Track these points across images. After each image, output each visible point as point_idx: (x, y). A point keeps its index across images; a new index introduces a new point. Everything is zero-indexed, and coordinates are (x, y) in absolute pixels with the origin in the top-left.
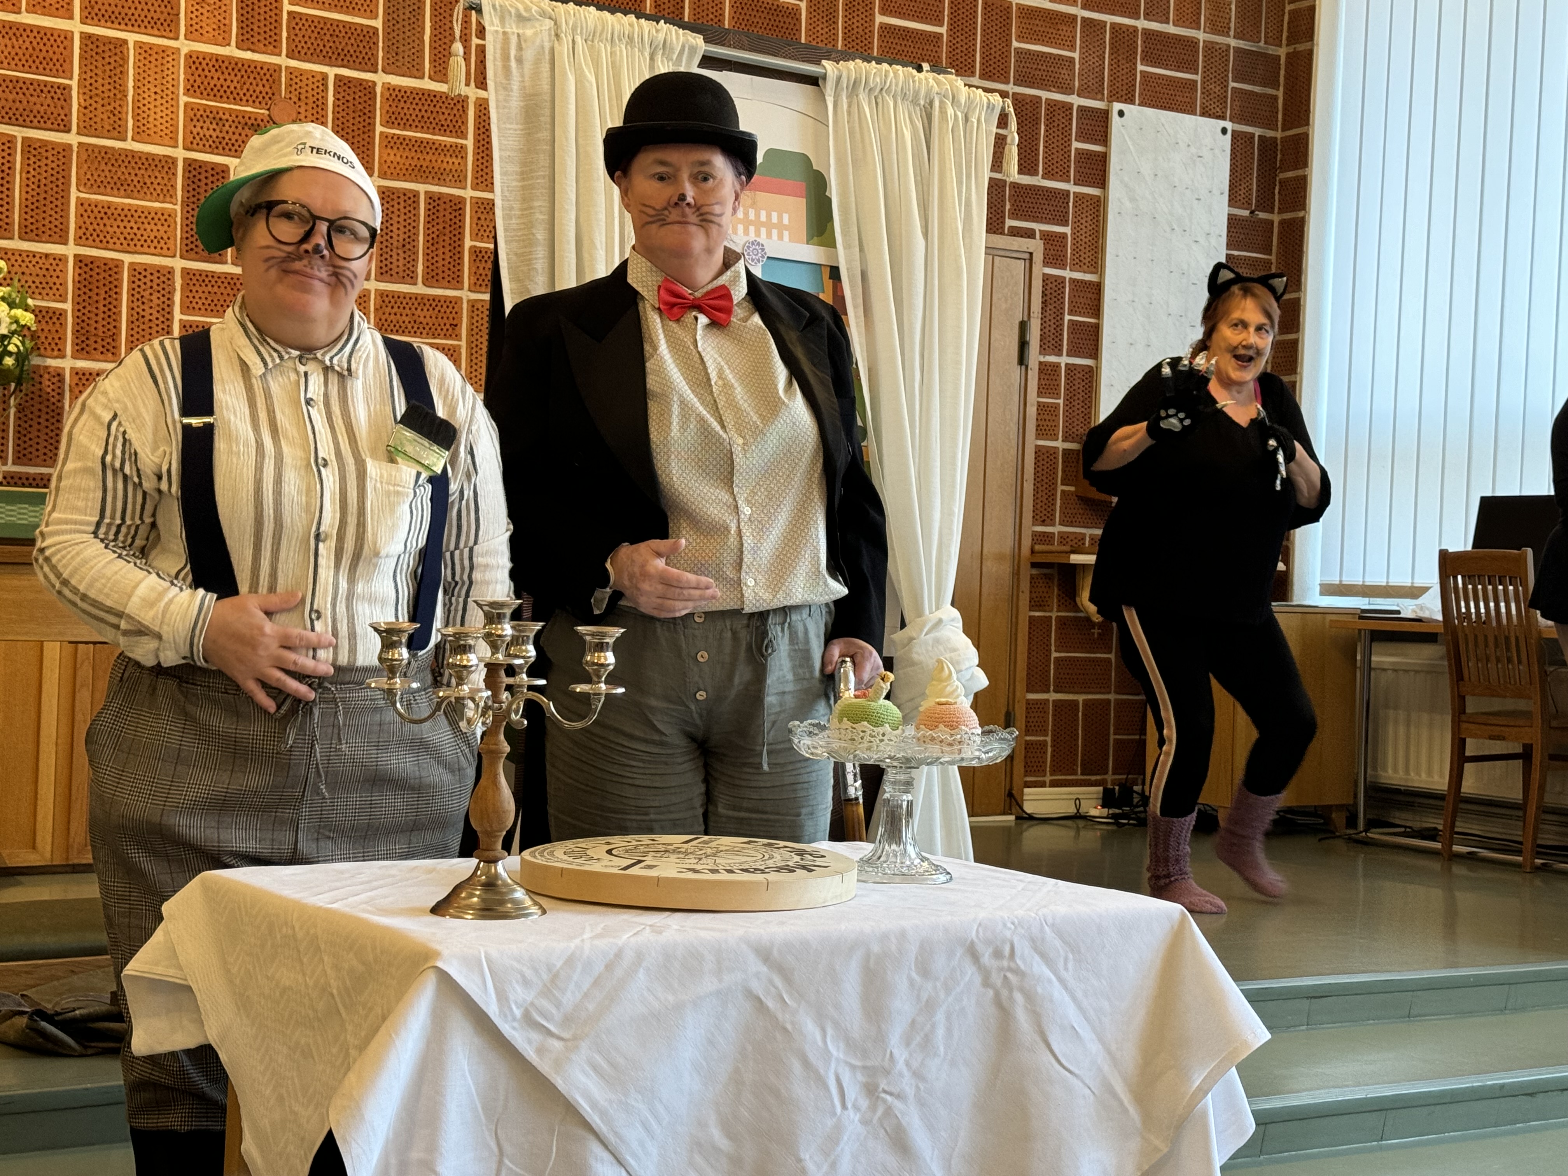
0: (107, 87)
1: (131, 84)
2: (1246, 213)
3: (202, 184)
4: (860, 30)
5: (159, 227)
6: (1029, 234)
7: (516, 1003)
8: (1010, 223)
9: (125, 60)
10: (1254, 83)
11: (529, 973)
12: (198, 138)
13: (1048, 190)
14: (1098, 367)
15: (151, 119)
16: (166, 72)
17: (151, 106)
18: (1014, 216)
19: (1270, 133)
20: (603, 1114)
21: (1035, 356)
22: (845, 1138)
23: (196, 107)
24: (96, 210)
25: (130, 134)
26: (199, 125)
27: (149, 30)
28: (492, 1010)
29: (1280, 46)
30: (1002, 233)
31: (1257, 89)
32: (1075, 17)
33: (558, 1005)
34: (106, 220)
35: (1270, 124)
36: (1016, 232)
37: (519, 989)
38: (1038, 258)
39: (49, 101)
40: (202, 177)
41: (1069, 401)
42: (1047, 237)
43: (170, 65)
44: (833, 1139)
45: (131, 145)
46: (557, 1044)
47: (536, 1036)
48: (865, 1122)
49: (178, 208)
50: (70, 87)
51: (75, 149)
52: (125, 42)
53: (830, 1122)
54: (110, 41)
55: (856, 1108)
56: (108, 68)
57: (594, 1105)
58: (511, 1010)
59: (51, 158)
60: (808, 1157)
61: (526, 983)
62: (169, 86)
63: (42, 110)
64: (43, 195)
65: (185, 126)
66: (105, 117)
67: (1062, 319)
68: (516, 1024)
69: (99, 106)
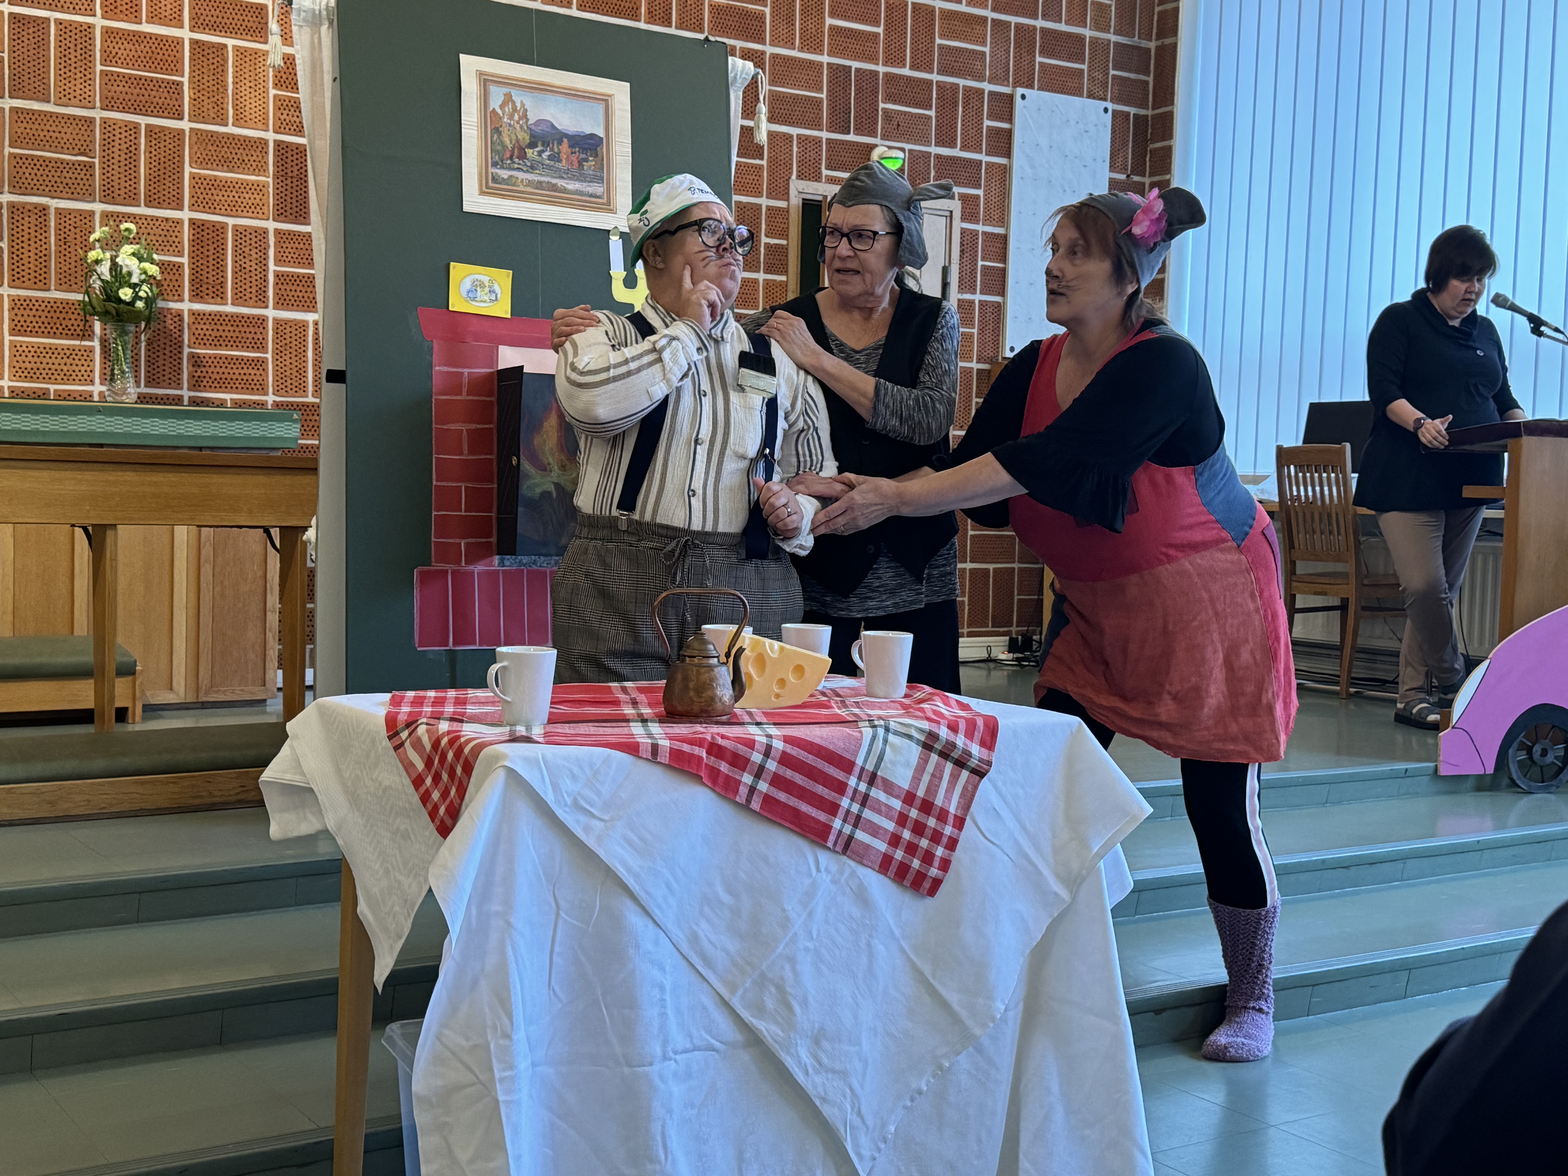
0: (212, 82)
1: (230, 80)
2: (1123, 177)
3: (289, 161)
4: (813, 31)
5: (256, 195)
7: (567, 792)
9: (226, 60)
10: (1130, 71)
11: (576, 770)
12: (284, 123)
13: (965, 159)
14: (1005, 301)
15: (247, 109)
16: (259, 70)
17: (247, 98)
19: (1142, 112)
20: (636, 876)
21: (954, 295)
22: (820, 894)
23: (283, 98)
24: (205, 183)
25: (231, 120)
26: (285, 112)
27: (244, 36)
28: (549, 798)
29: (1151, 40)
31: (1131, 76)
32: (985, 19)
33: (599, 794)
34: (213, 191)
35: (1143, 104)
37: (568, 782)
38: (957, 215)
39: (166, 94)
40: (289, 155)
41: (982, 330)
42: (964, 198)
43: (261, 65)
44: (810, 895)
45: (231, 129)
46: (599, 825)
47: (583, 819)
48: (834, 882)
49: (270, 180)
50: (182, 83)
51: (187, 133)
52: (225, 46)
53: (808, 881)
54: (213, 45)
55: (827, 871)
56: (212, 67)
57: (629, 870)
58: (563, 797)
59: (168, 141)
60: (790, 908)
61: (574, 777)
62: (261, 81)
63: (160, 102)
64: (163, 171)
65: (274, 114)
66: (210, 107)
67: (976, 264)
68: (567, 809)
69: (205, 98)
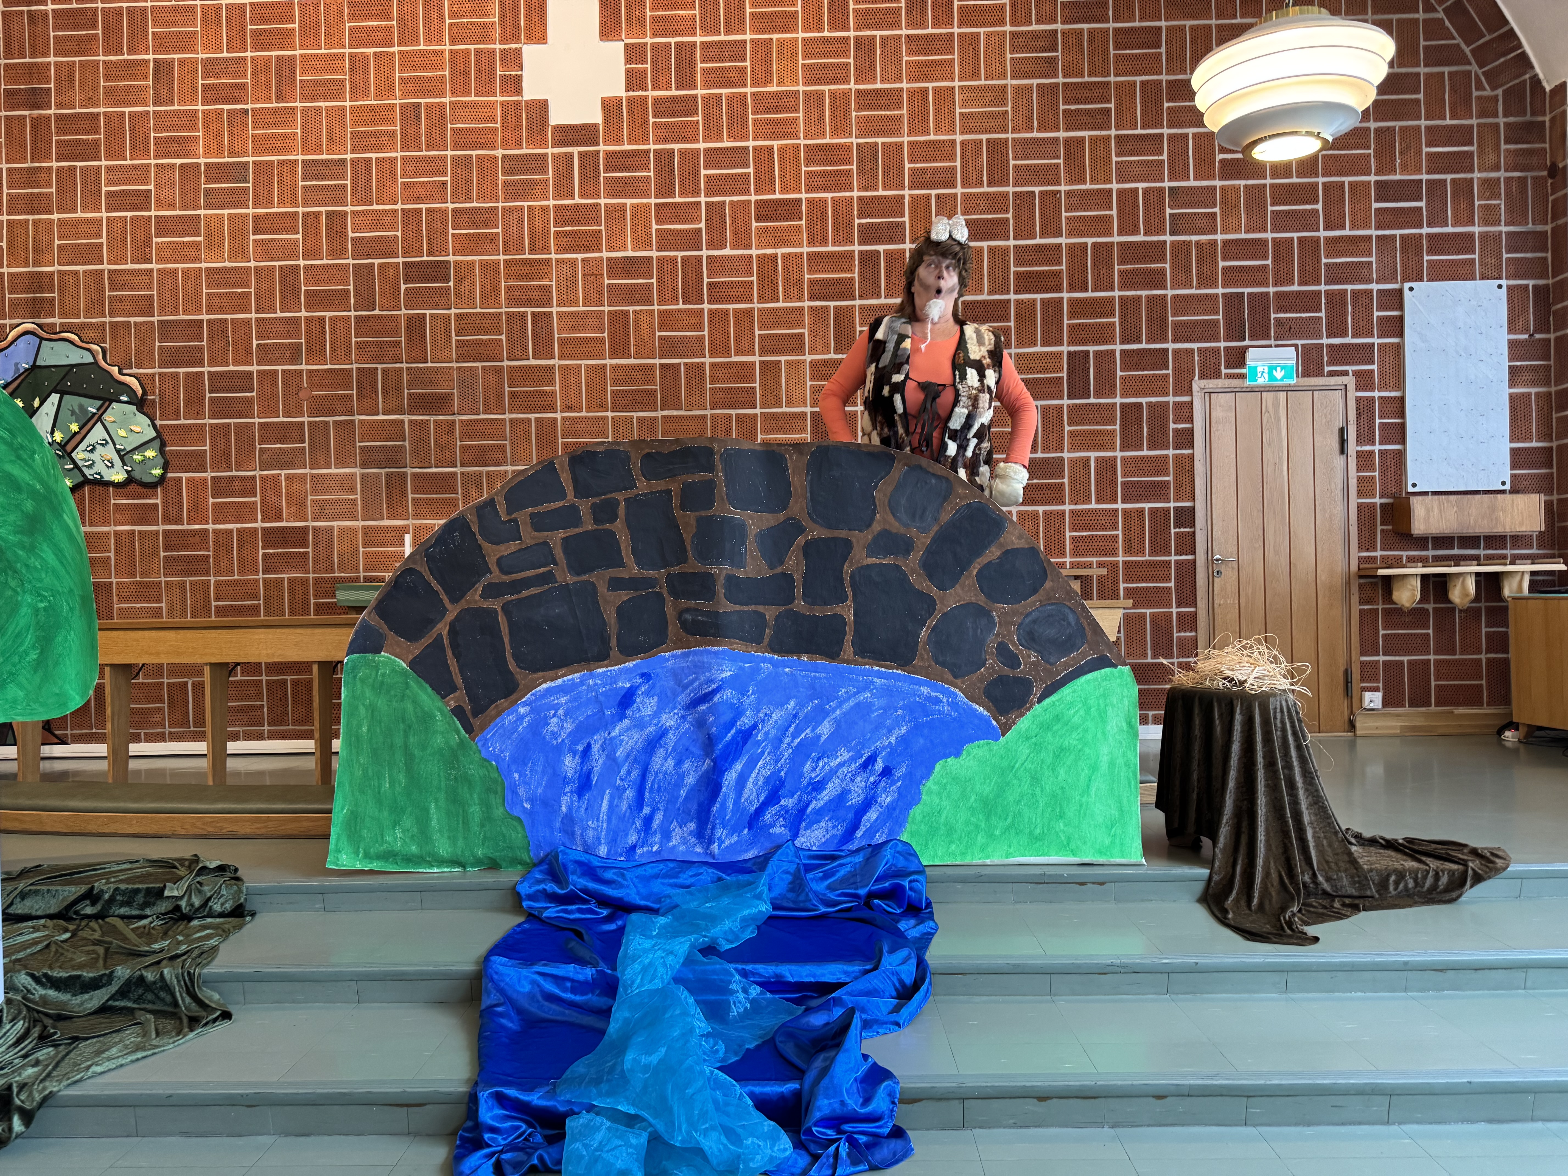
0: (773, 384)
1: (783, 381)
2: (1526, 336)
4: (1208, 273)
6: (1345, 373)
8: (1327, 369)
9: (780, 370)
10: (1525, 252)
13: (1356, 344)
14: (1405, 449)
15: (794, 396)
16: (800, 372)
17: (794, 389)
18: (1330, 364)
19: (1541, 282)
21: (1353, 447)
25: (784, 404)
27: (791, 354)
29: (1546, 224)
30: (1323, 376)
31: (1529, 255)
32: (1370, 237)
35: (1543, 275)
36: (1332, 374)
38: (1351, 387)
39: (746, 395)
41: (1383, 472)
42: (1356, 374)
43: (802, 368)
45: (785, 409)
50: (755, 387)
51: (759, 416)
52: (780, 361)
54: (773, 362)
56: (772, 375)
59: (748, 421)
62: (802, 378)
63: (743, 400)
65: (810, 396)
66: (772, 398)
67: (1374, 423)
69: (769, 394)
